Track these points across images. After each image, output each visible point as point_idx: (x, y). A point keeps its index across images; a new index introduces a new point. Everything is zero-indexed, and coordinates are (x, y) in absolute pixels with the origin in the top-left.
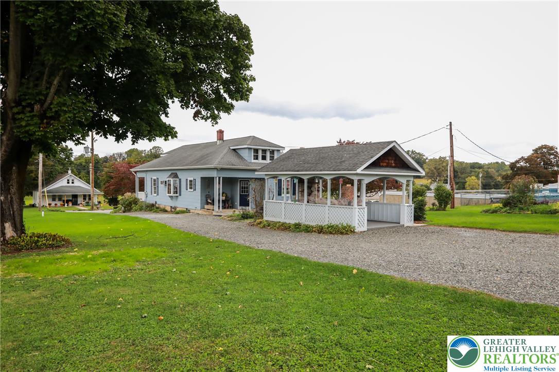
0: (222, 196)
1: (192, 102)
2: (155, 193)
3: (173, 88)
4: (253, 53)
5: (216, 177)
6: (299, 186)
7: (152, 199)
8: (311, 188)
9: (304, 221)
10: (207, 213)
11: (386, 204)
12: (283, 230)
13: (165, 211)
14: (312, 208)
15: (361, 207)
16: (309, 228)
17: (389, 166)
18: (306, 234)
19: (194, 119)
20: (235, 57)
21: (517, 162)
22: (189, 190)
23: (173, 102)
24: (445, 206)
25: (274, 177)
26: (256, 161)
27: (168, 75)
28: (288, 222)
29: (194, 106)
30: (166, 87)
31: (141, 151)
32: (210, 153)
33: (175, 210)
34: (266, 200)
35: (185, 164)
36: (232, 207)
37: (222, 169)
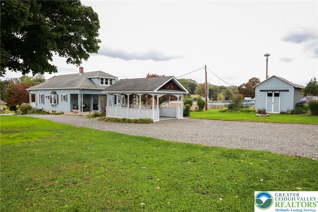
0: (83, 104)
1: (66, 54)
2: (42, 103)
3: (55, 46)
4: (100, 28)
5: (79, 94)
6: (125, 99)
7: (40, 107)
8: (131, 100)
9: (127, 117)
10: (74, 114)
11: (170, 108)
12: (116, 122)
13: (48, 113)
14: (131, 110)
15: (156, 109)
16: (130, 121)
17: (170, 89)
18: (128, 124)
19: (67, 63)
20: (90, 30)
21: (241, 86)
22: (63, 101)
23: (56, 54)
24: (202, 109)
25: (112, 94)
26: (102, 85)
27: (53, 39)
28: (119, 118)
29: (67, 55)
30: (52, 46)
31: (30, 78)
32: (76, 80)
33: (55, 112)
34: (108, 106)
35: (60, 86)
36: (89, 110)
37: (83, 90)
